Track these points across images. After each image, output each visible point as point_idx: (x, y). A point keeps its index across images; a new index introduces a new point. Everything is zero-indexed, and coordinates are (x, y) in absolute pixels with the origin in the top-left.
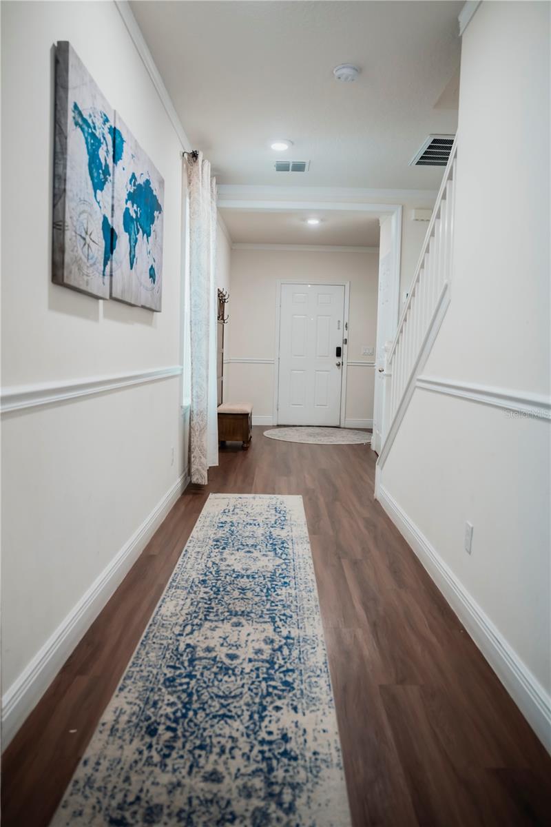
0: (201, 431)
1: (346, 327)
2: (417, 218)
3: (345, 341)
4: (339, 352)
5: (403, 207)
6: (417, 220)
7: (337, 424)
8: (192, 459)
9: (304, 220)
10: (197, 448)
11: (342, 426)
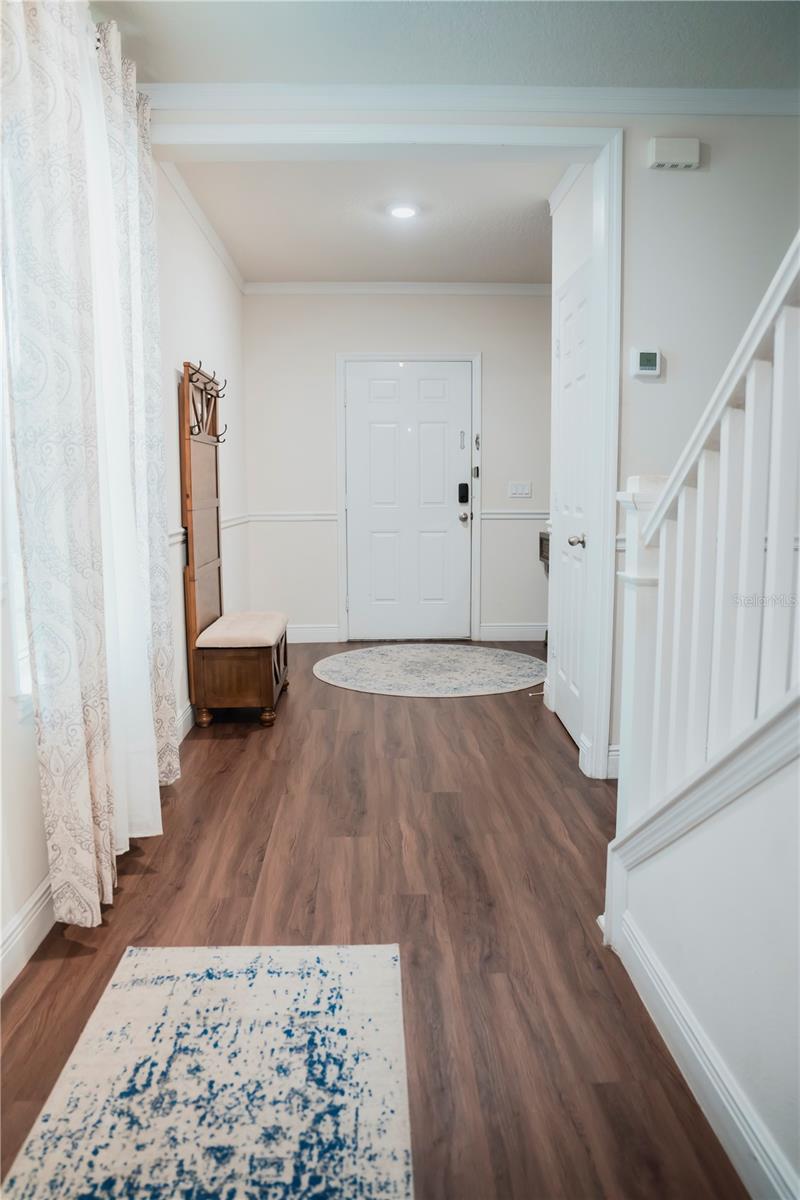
0: (67, 773)
1: (477, 442)
2: (662, 161)
3: (477, 472)
4: (464, 494)
5: (624, 134)
6: (660, 166)
7: (462, 634)
8: (52, 854)
9: (383, 208)
10: (61, 823)
11: (475, 638)
